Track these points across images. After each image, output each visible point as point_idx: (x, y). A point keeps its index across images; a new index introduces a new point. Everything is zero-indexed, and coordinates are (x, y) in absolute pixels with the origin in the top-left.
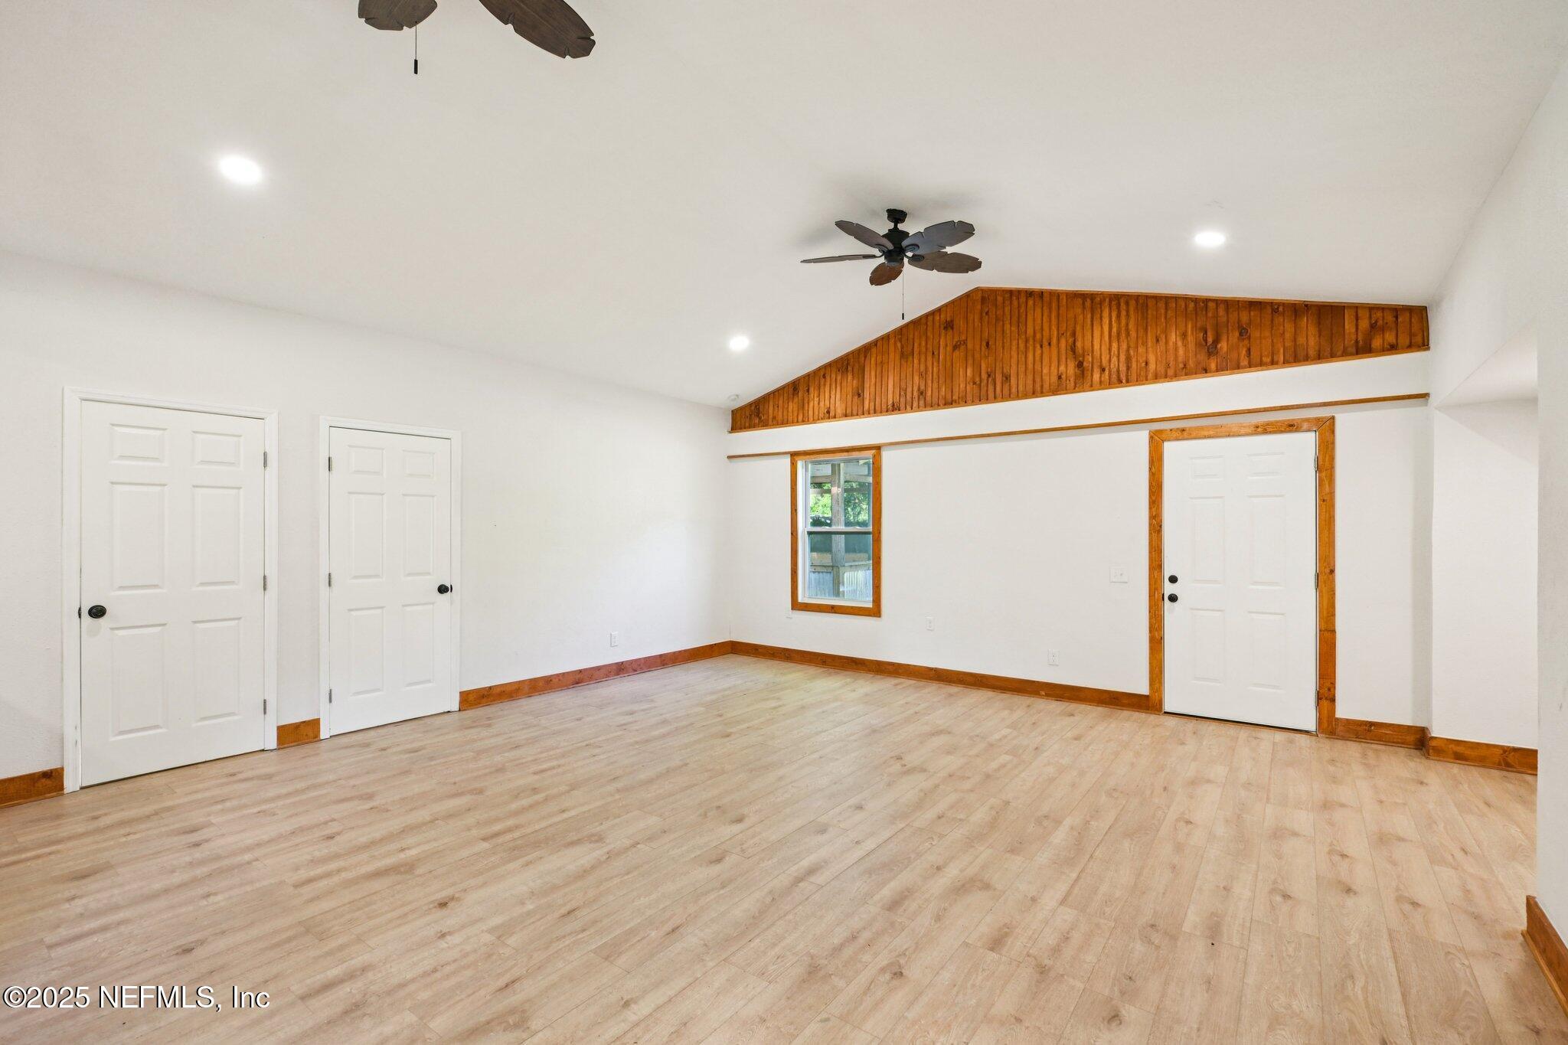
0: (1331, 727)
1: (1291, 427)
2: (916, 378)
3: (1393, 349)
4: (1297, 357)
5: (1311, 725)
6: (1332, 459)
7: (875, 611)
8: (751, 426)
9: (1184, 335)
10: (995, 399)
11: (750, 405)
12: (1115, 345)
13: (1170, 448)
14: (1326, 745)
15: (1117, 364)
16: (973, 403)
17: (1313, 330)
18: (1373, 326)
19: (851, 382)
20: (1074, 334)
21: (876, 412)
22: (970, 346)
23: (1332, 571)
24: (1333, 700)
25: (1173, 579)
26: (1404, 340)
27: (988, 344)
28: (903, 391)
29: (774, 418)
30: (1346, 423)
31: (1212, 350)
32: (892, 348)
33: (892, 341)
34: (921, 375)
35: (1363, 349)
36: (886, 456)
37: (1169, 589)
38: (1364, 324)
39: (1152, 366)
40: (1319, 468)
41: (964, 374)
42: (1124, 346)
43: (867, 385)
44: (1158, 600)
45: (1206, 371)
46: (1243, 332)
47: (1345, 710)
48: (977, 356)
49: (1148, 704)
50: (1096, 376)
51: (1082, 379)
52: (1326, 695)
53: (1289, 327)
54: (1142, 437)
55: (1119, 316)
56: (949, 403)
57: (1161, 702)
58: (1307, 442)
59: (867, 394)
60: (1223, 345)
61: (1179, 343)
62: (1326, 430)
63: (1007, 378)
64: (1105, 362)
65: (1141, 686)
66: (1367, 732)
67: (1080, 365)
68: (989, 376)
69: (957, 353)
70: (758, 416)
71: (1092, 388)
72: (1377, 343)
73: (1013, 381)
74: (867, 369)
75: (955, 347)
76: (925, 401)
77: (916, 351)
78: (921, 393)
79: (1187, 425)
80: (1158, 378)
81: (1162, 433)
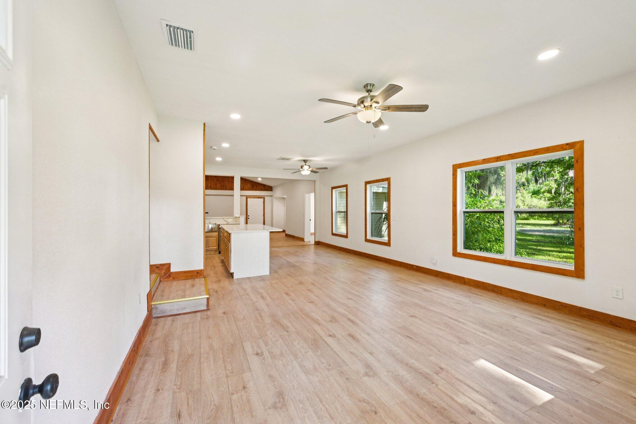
1: (261, 198)
2: (210, 184)
3: (270, 191)
4: (261, 190)
6: (265, 202)
10: (224, 190)
13: (248, 199)
16: (220, 190)
17: (263, 187)
22: (220, 180)
25: (249, 216)
30: (266, 198)
31: (253, 188)
35: (267, 190)
37: (248, 217)
38: (267, 187)
39: (246, 188)
40: (263, 203)
41: (219, 185)
42: (243, 185)
45: (252, 190)
46: (256, 186)
48: (221, 183)
53: (261, 186)
54: (245, 197)
55: (242, 181)
56: (216, 189)
58: (262, 200)
60: (254, 187)
61: (249, 185)
62: (264, 198)
63: (226, 187)
68: (223, 186)
75: (217, 180)
77: (209, 180)
78: (211, 187)
79: (250, 196)
80: (247, 190)
81: (247, 197)
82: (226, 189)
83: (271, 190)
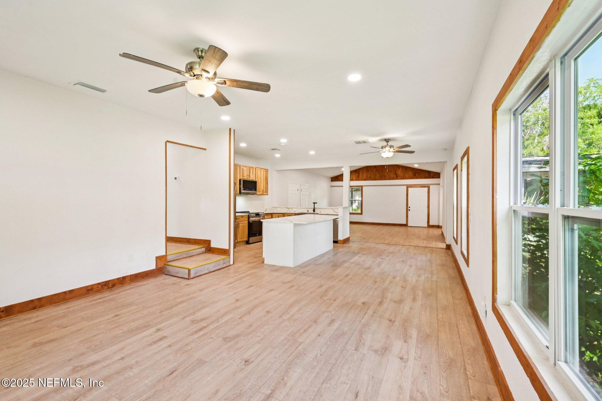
0: (429, 226)
1: (425, 187)
2: (369, 175)
3: (436, 178)
4: (426, 178)
5: (426, 226)
6: (429, 191)
7: (361, 214)
8: (335, 181)
9: (411, 173)
10: (383, 180)
11: (335, 177)
12: (402, 173)
13: (409, 189)
14: (428, 228)
15: (402, 176)
16: (379, 180)
17: (427, 174)
18: (434, 175)
19: (357, 175)
20: (396, 171)
21: (362, 180)
22: (379, 171)
23: (429, 206)
24: (429, 223)
25: (409, 207)
26: (437, 177)
27: (382, 171)
28: (367, 177)
29: (341, 180)
30: (431, 187)
31: (415, 175)
32: (365, 169)
33: (365, 168)
34: (370, 174)
35: (433, 177)
36: (364, 188)
37: (409, 209)
38: (433, 174)
39: (407, 177)
40: (428, 193)
41: (378, 175)
42: (403, 173)
43: (360, 175)
44: (407, 210)
45: (414, 178)
46: (419, 173)
47: (431, 224)
49: (406, 225)
50: (399, 178)
51: (397, 177)
52: (428, 222)
53: (425, 173)
54: (405, 187)
55: (402, 169)
56: (375, 180)
57: (408, 225)
58: (426, 189)
59: (360, 177)
60: (416, 175)
61: (410, 173)
62: (429, 187)
63: (385, 176)
64: (400, 175)
65: (405, 223)
66: (433, 226)
67: (396, 176)
68: (382, 176)
69: (376, 172)
70: (337, 179)
71: (398, 179)
72: (435, 177)
73: (386, 177)
74: (360, 172)
75: (376, 171)
76: (371, 179)
77: (369, 170)
78: (370, 178)
79: (412, 186)
80: (408, 179)
81: (408, 187)
82: (385, 179)
83: (439, 177)
